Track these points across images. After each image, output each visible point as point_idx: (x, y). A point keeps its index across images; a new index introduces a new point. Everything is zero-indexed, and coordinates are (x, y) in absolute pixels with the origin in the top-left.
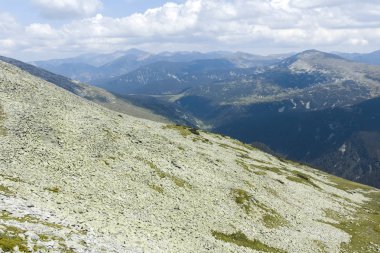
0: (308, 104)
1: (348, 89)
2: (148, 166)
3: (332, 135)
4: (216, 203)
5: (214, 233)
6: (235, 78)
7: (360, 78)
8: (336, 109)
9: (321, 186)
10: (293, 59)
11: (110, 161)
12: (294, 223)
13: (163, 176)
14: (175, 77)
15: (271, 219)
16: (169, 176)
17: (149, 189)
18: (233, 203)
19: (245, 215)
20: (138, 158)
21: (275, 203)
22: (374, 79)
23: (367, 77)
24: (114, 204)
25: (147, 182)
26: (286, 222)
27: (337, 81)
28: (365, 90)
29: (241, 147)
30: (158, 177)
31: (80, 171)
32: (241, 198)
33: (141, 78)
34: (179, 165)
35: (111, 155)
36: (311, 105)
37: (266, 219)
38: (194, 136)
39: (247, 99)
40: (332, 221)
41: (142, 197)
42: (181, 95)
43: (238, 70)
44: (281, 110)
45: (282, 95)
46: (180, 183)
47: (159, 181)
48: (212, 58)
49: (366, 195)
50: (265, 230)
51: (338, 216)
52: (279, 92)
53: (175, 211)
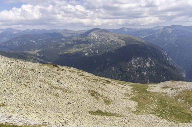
0: (97, 51)
1: (112, 44)
2: (47, 85)
3: (108, 63)
4: (84, 98)
5: (90, 112)
6: (64, 41)
7: (116, 39)
8: (109, 52)
9: (116, 84)
10: (89, 32)
11: (27, 84)
12: (115, 101)
13: (56, 88)
14: (34, 42)
15: (107, 101)
16: (58, 88)
17: (52, 96)
18: (91, 97)
19: (97, 101)
20: (41, 81)
21: (105, 94)
22: (122, 39)
23: (119, 38)
24: (38, 107)
25: (50, 93)
26: (113, 101)
27: (108, 41)
28: (119, 44)
29: (79, 71)
30: (54, 89)
31: (12, 92)
32: (94, 94)
33: (15, 43)
34: (61, 82)
35: (27, 81)
36: (98, 51)
37: (105, 101)
38: (56, 68)
39: (71, 50)
40: (128, 98)
41: (50, 100)
42: (39, 50)
43: (65, 38)
44: (86, 54)
45: (86, 48)
46: (65, 91)
47: (55, 92)
48: (52, 32)
49: (130, 86)
50: (107, 106)
51: (129, 96)
52: (85, 46)
53: (69, 105)
